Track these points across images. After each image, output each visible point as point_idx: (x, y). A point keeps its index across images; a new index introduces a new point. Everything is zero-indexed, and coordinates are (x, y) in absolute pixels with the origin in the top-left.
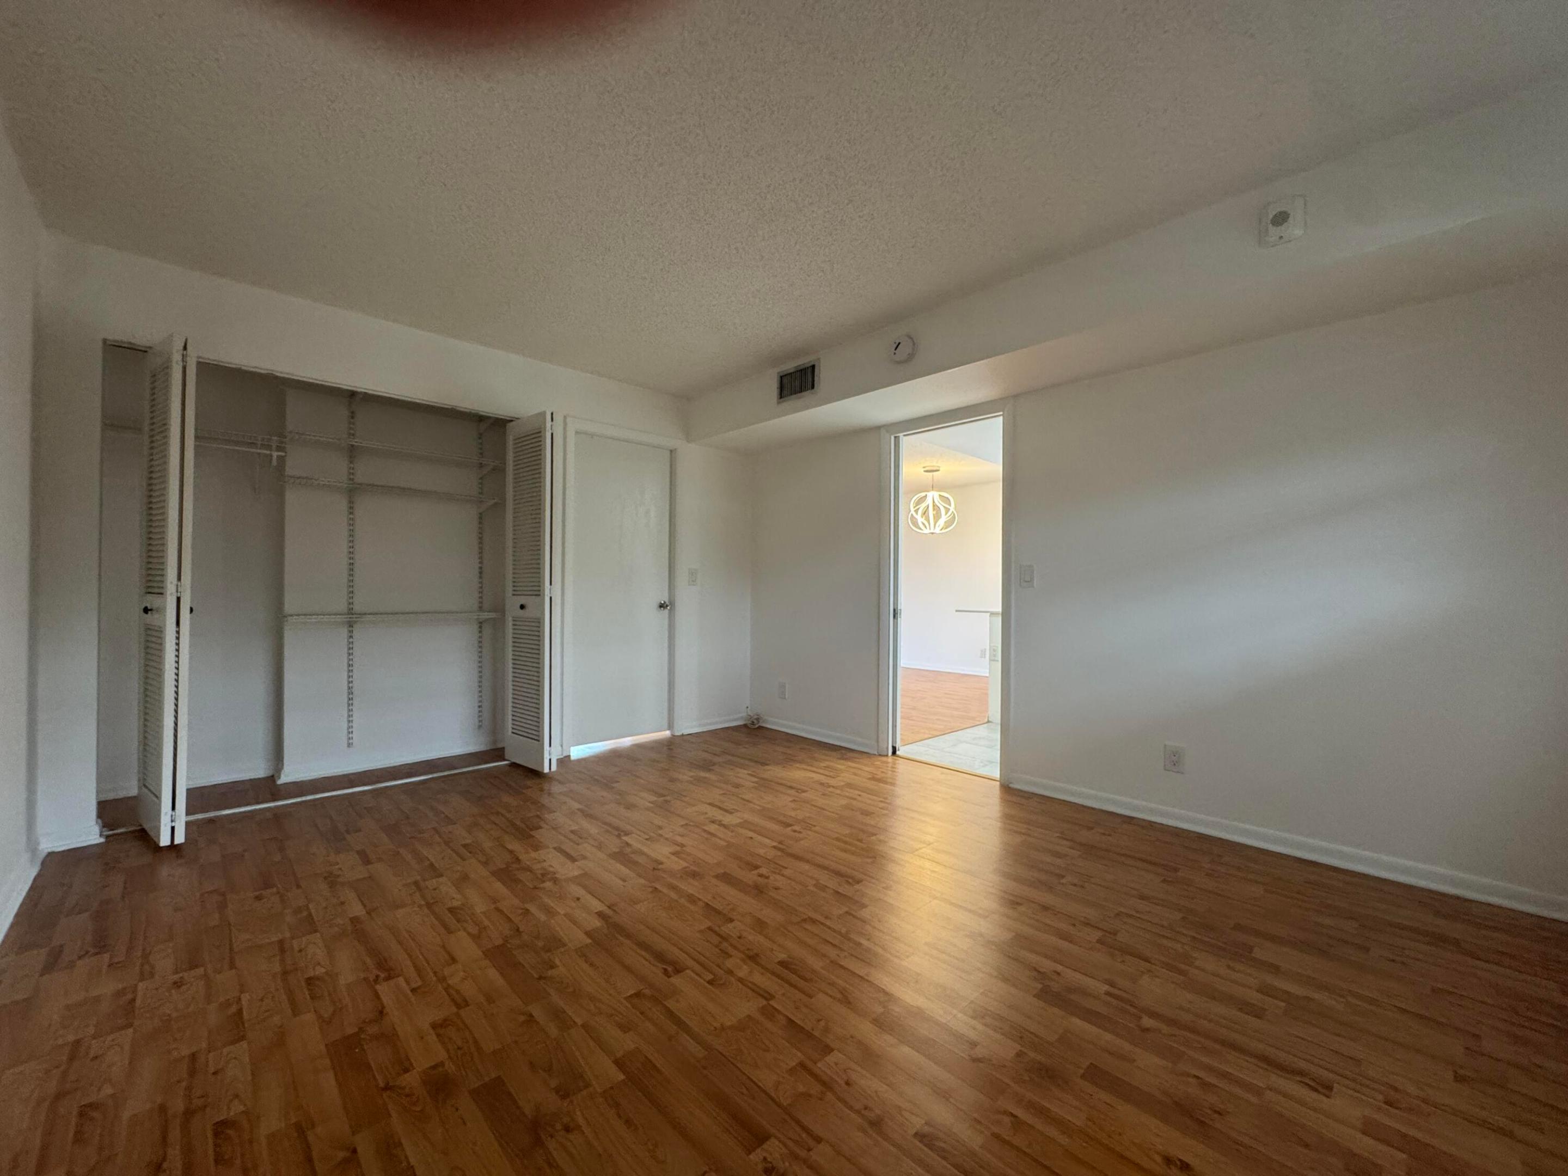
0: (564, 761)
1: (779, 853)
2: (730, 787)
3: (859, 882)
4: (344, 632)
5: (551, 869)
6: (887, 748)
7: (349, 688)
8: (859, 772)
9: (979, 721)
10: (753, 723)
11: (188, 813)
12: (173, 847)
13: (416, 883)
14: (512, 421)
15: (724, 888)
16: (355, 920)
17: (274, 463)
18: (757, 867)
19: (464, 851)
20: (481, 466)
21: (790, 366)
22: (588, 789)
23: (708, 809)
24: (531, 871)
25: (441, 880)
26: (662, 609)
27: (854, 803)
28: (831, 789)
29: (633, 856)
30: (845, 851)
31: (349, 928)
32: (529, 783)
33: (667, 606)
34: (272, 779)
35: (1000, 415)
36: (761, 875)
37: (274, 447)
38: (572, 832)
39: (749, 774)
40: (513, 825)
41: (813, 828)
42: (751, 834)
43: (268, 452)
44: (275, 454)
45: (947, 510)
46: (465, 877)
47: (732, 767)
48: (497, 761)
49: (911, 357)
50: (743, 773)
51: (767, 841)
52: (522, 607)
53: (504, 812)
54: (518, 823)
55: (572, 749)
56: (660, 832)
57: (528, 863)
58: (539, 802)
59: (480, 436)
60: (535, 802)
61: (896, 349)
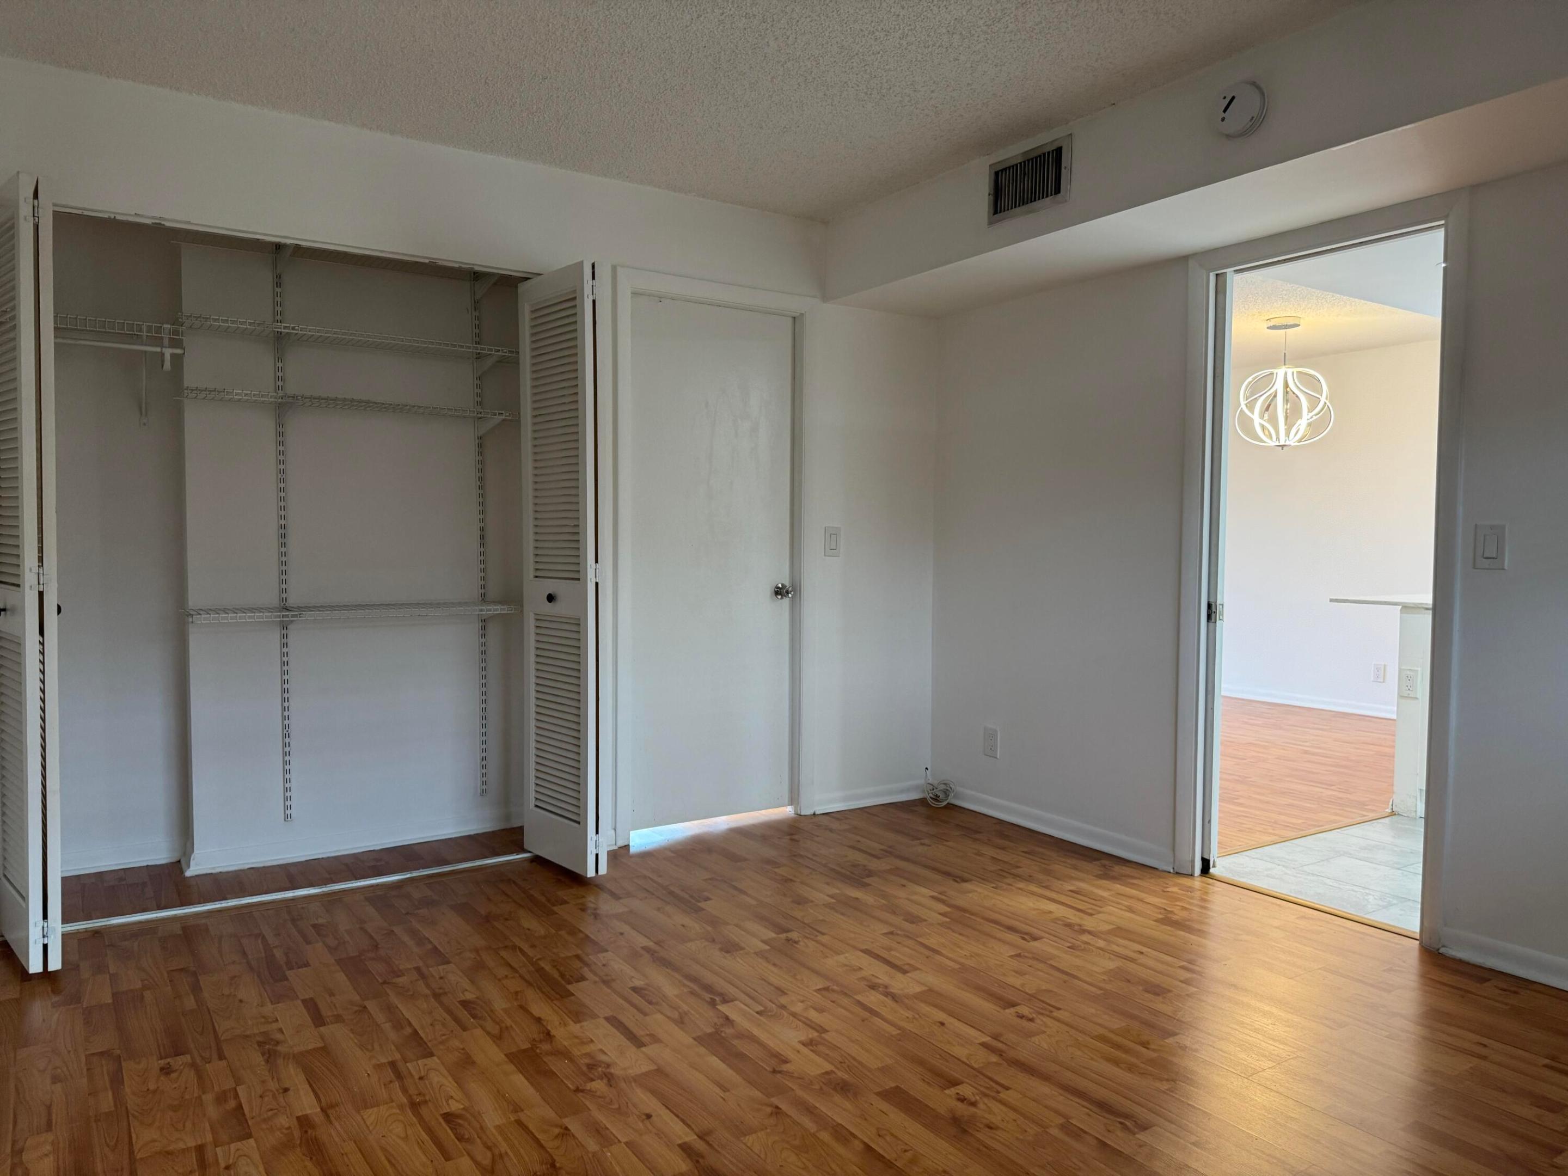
0: (619, 855)
1: (994, 1059)
2: (898, 920)
3: (1144, 1127)
4: (275, 636)
5: (603, 1058)
6: (1193, 861)
7: (284, 727)
8: (1139, 906)
9: (1373, 811)
10: (936, 798)
11: (66, 919)
12: (46, 974)
13: (393, 1064)
14: (527, 279)
15: (896, 1118)
16: (304, 1122)
17: (167, 365)
18: (955, 1083)
19: (463, 1014)
20: (479, 357)
21: (1013, 152)
22: (659, 909)
23: (865, 961)
24: (571, 1060)
25: (428, 1061)
26: (779, 597)
27: (1131, 966)
28: (1086, 937)
29: (735, 1042)
30: (1116, 1062)
31: (297, 1133)
32: (562, 893)
33: (787, 593)
34: (176, 867)
35: (1439, 226)
36: (962, 1100)
37: (166, 342)
38: (634, 989)
39: (933, 897)
40: (540, 970)
41: (1056, 1014)
42: (942, 1016)
43: (158, 349)
44: (168, 352)
45: (1314, 402)
46: (467, 1061)
47: (904, 882)
48: (511, 853)
49: (1255, 124)
50: (923, 893)
51: (972, 1032)
52: (551, 598)
53: (525, 947)
54: (548, 968)
55: (633, 834)
56: (783, 1000)
57: (566, 1043)
58: (580, 931)
59: (476, 305)
60: (574, 931)
61: (1225, 111)
